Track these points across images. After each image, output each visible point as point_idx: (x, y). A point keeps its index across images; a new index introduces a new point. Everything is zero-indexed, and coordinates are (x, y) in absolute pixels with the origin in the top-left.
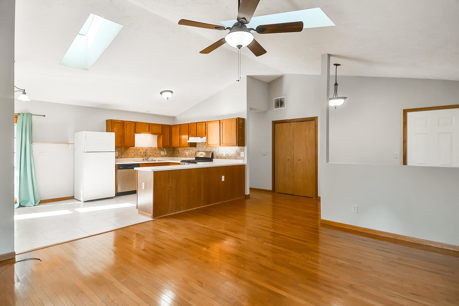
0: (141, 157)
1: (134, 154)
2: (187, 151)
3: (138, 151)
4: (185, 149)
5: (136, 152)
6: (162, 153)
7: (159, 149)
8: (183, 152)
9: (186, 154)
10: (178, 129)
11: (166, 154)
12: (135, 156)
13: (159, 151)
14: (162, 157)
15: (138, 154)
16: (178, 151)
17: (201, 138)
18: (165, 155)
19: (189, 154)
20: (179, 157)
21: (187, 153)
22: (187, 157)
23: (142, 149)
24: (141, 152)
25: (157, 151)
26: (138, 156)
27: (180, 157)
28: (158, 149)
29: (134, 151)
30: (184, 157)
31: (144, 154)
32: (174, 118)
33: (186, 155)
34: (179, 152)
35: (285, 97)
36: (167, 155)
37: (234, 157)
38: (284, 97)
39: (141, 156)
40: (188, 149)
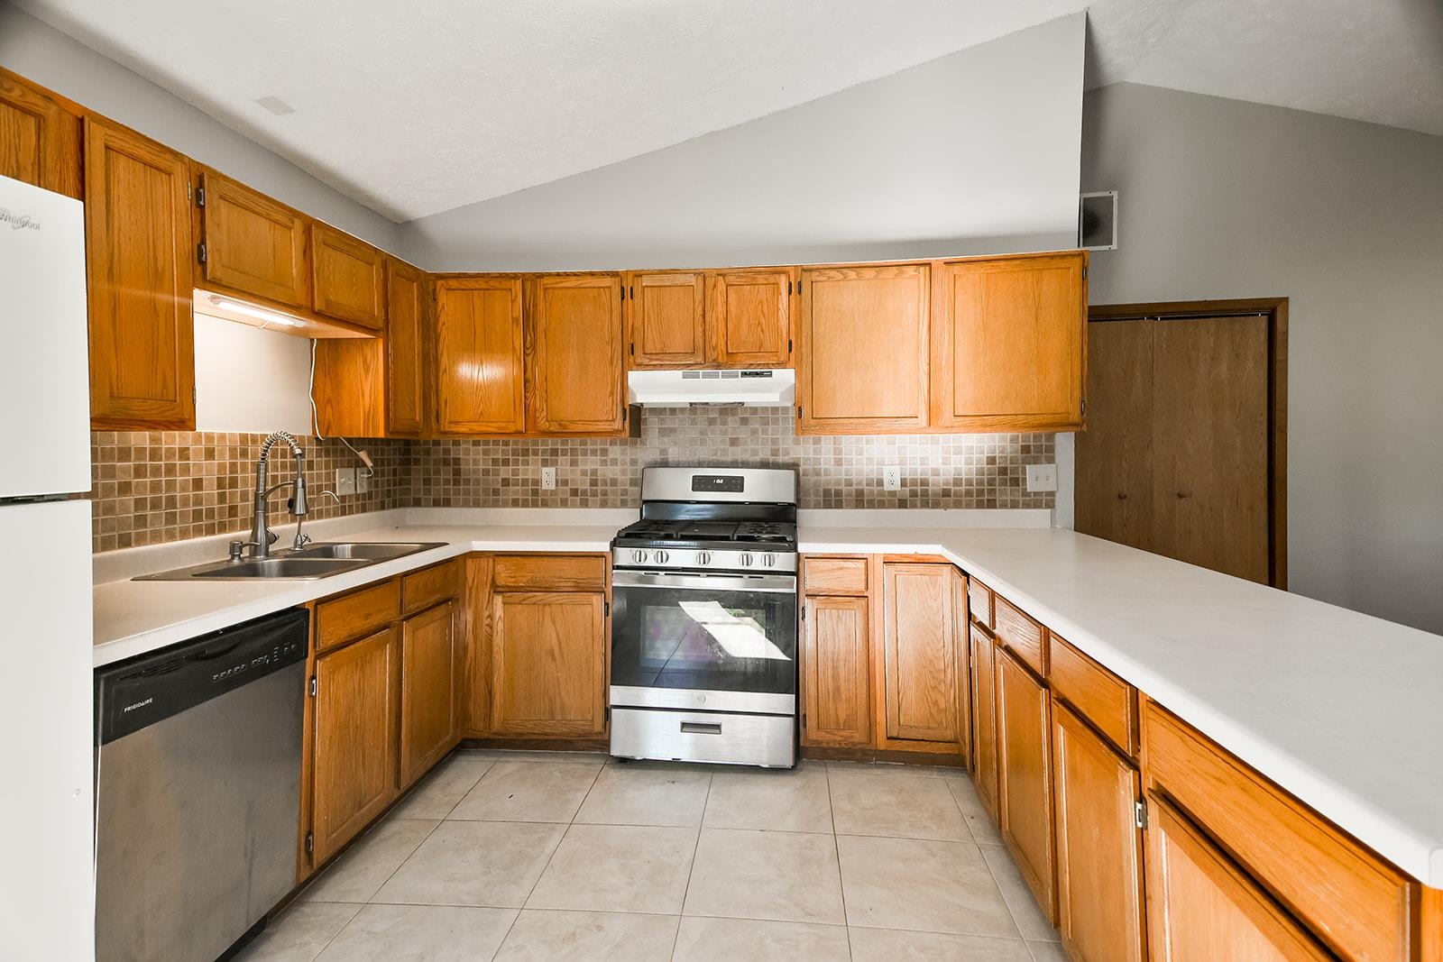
0: (198, 531)
1: (140, 504)
2: (545, 463)
3: (170, 470)
4: (526, 452)
5: (155, 487)
6: (346, 483)
7: (327, 455)
8: (505, 472)
9: (537, 482)
10: (508, 307)
11: (365, 490)
12: (141, 521)
13: (327, 467)
14: (343, 513)
15: (171, 502)
16: (446, 462)
17: (744, 374)
18: (357, 497)
19: (562, 482)
20: (466, 504)
21: (548, 477)
22: (545, 504)
23: (210, 454)
24: (198, 484)
25: (310, 466)
26: (171, 518)
27: (477, 504)
28: (319, 455)
29: (139, 472)
30: (515, 503)
31: (222, 498)
32: (403, 227)
33: (535, 492)
34: (457, 472)
35: (1115, 194)
36: (370, 493)
37: (969, 493)
38: (1107, 194)
39: (197, 515)
40: (554, 452)
